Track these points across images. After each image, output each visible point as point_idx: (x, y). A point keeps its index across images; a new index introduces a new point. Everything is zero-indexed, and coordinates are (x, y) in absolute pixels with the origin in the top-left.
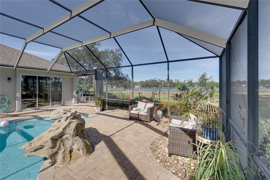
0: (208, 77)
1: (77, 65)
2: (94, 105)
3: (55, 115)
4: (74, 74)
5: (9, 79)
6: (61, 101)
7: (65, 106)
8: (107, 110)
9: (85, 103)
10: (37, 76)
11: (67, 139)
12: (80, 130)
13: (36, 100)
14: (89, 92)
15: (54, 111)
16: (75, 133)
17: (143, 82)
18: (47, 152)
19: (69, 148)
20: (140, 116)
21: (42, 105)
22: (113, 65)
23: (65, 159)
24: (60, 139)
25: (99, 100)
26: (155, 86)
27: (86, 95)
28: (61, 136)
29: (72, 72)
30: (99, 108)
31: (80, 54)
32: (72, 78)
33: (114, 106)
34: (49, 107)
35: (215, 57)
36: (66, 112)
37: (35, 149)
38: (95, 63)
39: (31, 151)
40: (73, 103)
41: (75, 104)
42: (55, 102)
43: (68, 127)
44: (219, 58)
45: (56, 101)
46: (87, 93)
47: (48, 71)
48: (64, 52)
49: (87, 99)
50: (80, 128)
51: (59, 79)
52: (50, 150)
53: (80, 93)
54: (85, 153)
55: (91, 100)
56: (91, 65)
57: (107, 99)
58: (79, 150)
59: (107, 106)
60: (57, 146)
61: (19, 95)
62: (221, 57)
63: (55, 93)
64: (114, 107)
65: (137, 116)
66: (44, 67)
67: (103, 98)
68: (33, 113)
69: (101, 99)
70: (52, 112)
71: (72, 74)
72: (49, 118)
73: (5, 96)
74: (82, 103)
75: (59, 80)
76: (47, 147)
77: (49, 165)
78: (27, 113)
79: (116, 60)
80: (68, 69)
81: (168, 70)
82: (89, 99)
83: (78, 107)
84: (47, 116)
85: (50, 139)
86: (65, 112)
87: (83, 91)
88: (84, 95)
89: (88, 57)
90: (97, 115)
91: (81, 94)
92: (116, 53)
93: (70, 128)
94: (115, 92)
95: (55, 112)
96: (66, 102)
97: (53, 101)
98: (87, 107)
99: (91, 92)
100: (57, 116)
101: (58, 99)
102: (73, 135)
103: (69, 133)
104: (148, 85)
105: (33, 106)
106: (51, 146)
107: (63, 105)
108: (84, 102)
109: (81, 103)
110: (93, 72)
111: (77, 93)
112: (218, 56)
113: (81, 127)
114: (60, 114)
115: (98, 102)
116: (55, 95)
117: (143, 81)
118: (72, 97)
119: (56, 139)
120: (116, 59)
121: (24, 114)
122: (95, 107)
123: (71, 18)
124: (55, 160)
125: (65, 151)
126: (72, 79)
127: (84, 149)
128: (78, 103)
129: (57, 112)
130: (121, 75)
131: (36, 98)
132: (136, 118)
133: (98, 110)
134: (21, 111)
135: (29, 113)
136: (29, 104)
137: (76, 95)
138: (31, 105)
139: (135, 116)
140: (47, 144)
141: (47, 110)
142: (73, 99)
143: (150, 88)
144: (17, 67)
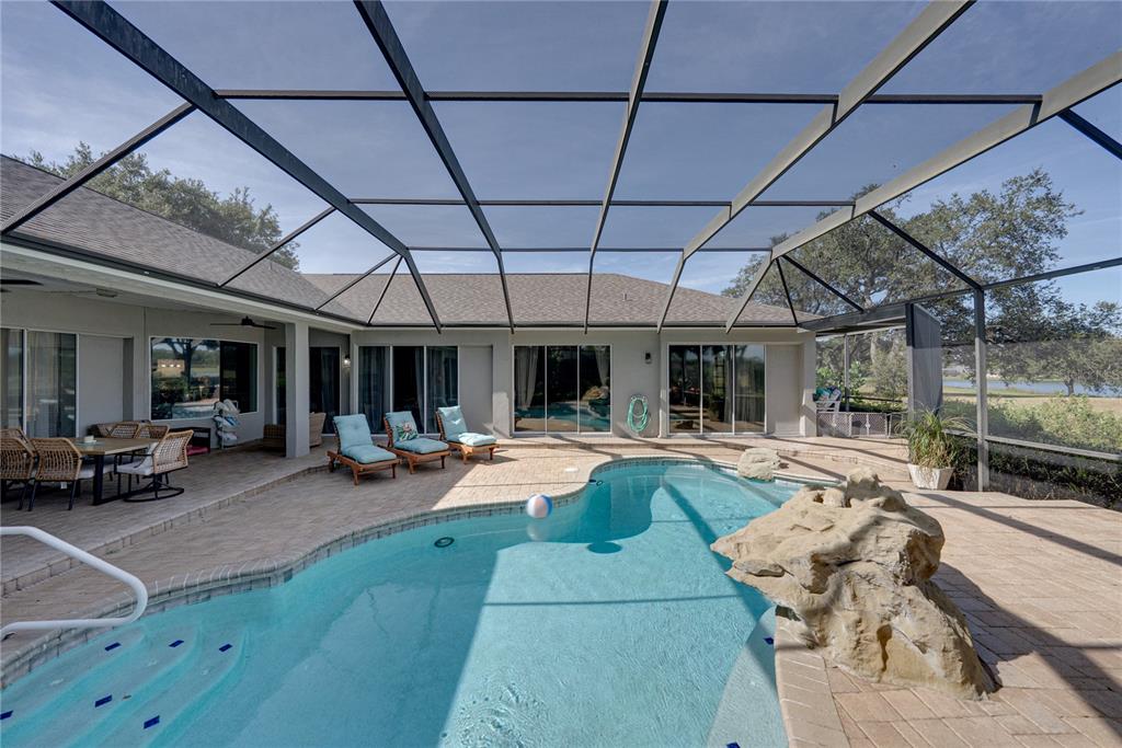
1: (798, 295)
2: (904, 454)
3: (753, 465)
4: (804, 328)
5: (648, 356)
6: (762, 420)
7: (775, 438)
8: (985, 490)
9: (850, 438)
10: (701, 344)
11: (869, 581)
12: (924, 563)
13: (698, 412)
14: (859, 397)
15: (748, 451)
16: (907, 571)
18: (795, 595)
19: (878, 619)
21: (712, 430)
22: (986, 268)
23: (860, 653)
24: (839, 569)
25: (933, 435)
27: (847, 408)
28: (843, 558)
29: (798, 325)
30: (937, 472)
31: (814, 255)
32: (798, 346)
33: (1035, 477)
34: (730, 437)
36: (786, 462)
37: (760, 568)
38: (879, 274)
39: (750, 570)
40: (802, 432)
41: (807, 436)
42: (744, 424)
43: (874, 537)
45: (748, 420)
46: (851, 400)
47: (728, 328)
48: (777, 259)
49: (857, 424)
50: (923, 554)
51: (744, 348)
52: (806, 594)
53: (829, 399)
54: (958, 676)
55: (876, 428)
56: (858, 287)
57: (982, 436)
58: (923, 647)
59: (982, 469)
60: (826, 590)
61: (665, 395)
63: (744, 395)
64: (1034, 486)
66: (718, 319)
67: (956, 429)
68: (694, 446)
69: (946, 431)
70: (744, 454)
71: (800, 330)
72: (736, 472)
73: (641, 395)
74: (836, 436)
75: (742, 353)
76: (795, 580)
77: (798, 641)
78: (680, 445)
79: (1013, 238)
80: (784, 315)
82: (868, 426)
83: (826, 452)
84: (730, 463)
85: (809, 556)
86: (783, 461)
87: (837, 393)
88: (842, 409)
89: (846, 260)
90: (934, 503)
91: (830, 402)
92: (1011, 201)
93: (884, 544)
94: (1015, 400)
95: (752, 456)
96: (778, 426)
97: (739, 418)
98: (862, 457)
99: (869, 396)
100: (759, 470)
101: (753, 415)
102: (896, 577)
103: (880, 560)
105: (688, 426)
106: (809, 583)
107: (769, 436)
108: (842, 436)
109: (831, 435)
110: (897, 313)
111: (815, 400)
113: (927, 554)
114: (766, 464)
115: (930, 444)
116: (744, 401)
118: (799, 410)
119: (827, 565)
120: (1012, 231)
121: (676, 445)
122: (909, 465)
123: (834, 125)
124: (823, 636)
125: (860, 621)
126: (799, 349)
127: (950, 654)
128: (820, 435)
129: (759, 458)
130: (1045, 313)
131: (698, 405)
133: (928, 478)
134: (669, 437)
135: (685, 446)
136: (682, 421)
137: (813, 407)
138: (684, 423)
140: (795, 567)
141: (726, 445)
142: (803, 419)
144: (662, 326)
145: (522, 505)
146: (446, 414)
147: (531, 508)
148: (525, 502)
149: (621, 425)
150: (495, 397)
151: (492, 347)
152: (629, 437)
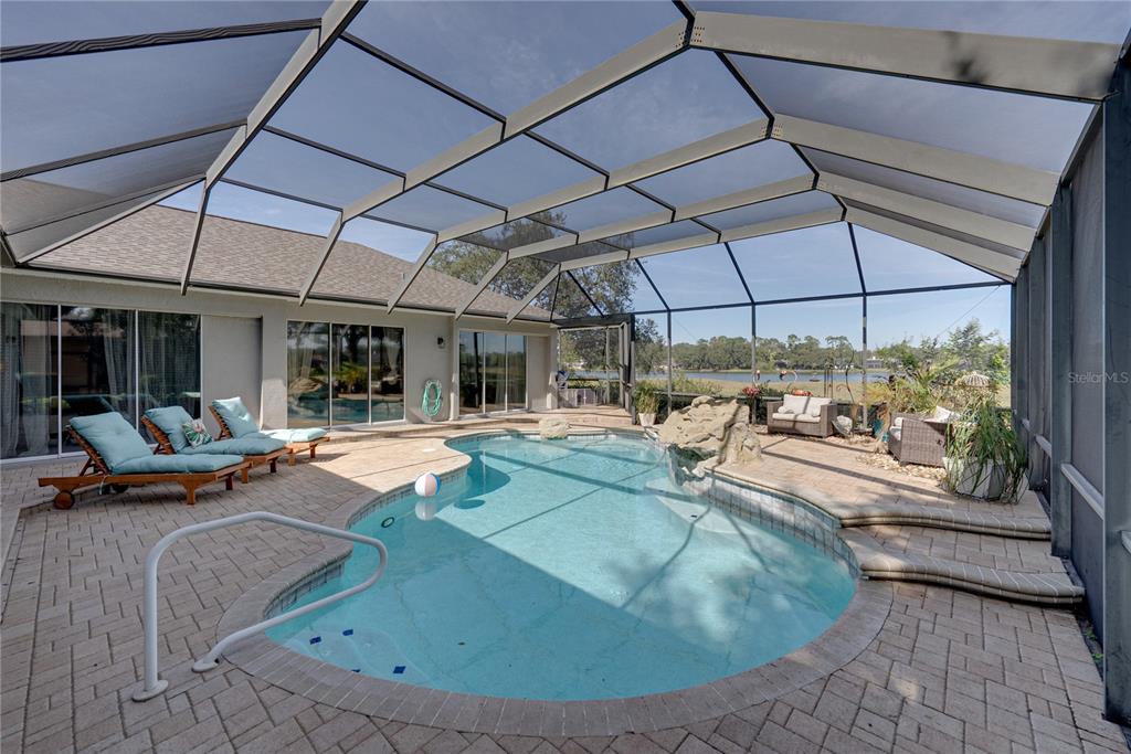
0: (983, 332)
5: (440, 341)
6: (524, 399)
7: (533, 412)
9: (576, 407)
17: (687, 349)
20: (798, 426)
26: (737, 364)
29: (552, 321)
32: (546, 338)
35: (999, 284)
40: (549, 405)
41: (552, 408)
44: (1010, 286)
47: (509, 320)
49: (579, 397)
55: (589, 401)
57: (670, 393)
61: (457, 378)
62: (1014, 285)
65: (791, 425)
68: (485, 423)
71: (552, 326)
72: (539, 436)
73: (435, 380)
74: (568, 407)
81: (865, 315)
82: (585, 398)
84: (535, 430)
95: (550, 422)
96: (534, 402)
104: (708, 362)
108: (571, 407)
109: (566, 406)
112: (1007, 283)
115: (648, 401)
117: (685, 342)
118: (547, 389)
121: (473, 425)
126: (547, 340)
128: (559, 408)
132: (789, 429)
133: (648, 420)
139: (784, 425)
142: (549, 396)
143: (715, 371)
145: (409, 488)
146: (229, 407)
147: (420, 488)
148: (413, 484)
149: (415, 411)
150: (265, 385)
151: (260, 320)
152: (422, 423)
